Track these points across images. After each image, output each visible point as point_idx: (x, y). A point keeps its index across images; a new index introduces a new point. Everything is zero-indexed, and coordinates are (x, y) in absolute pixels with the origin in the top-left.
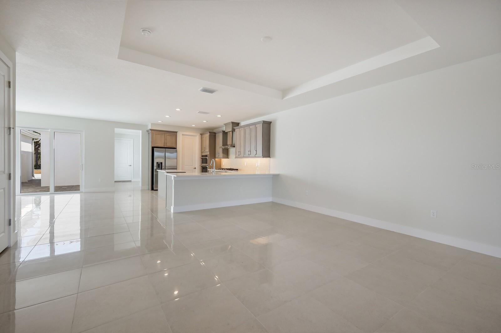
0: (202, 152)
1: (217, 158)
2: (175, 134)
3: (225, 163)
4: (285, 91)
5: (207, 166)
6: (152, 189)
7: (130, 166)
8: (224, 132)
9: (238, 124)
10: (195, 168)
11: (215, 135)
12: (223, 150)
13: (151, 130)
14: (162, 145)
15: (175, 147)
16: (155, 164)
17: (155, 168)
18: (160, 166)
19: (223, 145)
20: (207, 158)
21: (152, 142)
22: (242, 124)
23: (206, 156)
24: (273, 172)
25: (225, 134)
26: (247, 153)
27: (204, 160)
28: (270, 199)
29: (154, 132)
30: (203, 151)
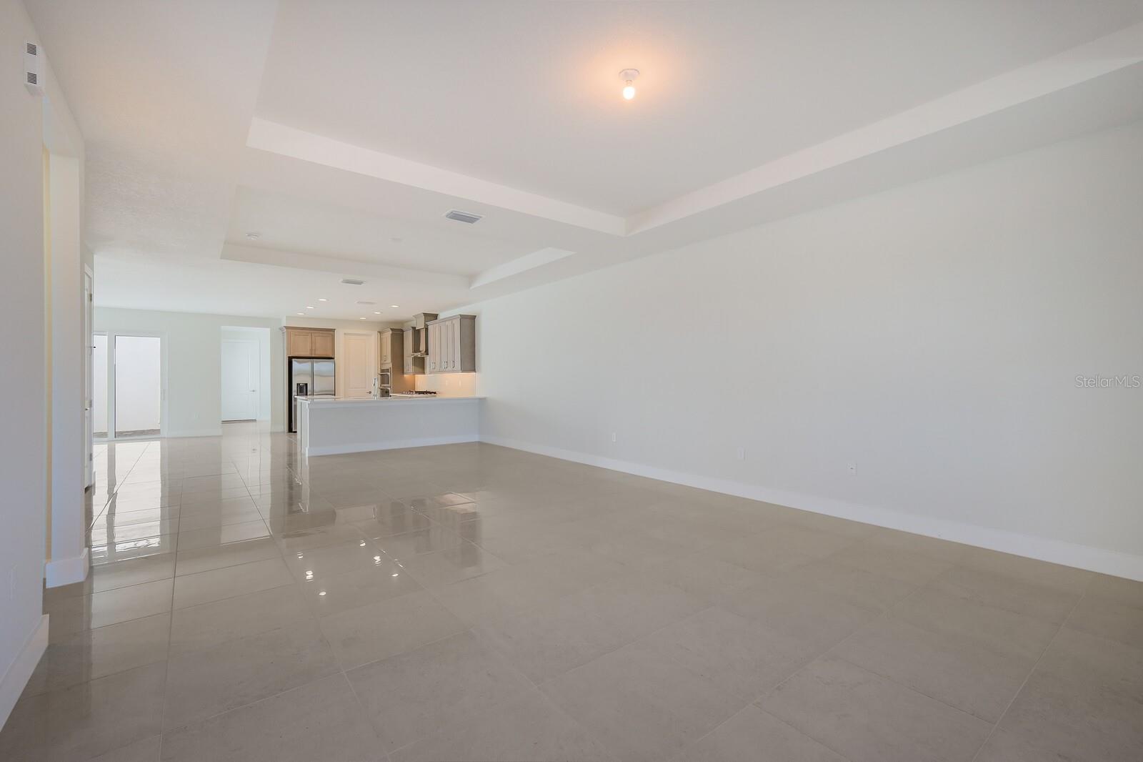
0: (381, 364)
1: (407, 373)
2: (330, 332)
3: (422, 382)
4: (471, 278)
5: (389, 389)
6: (290, 430)
7: (254, 391)
8: (414, 328)
9: (435, 317)
10: (370, 393)
11: (403, 334)
12: (415, 359)
13: (287, 328)
14: (308, 354)
15: (331, 356)
16: (294, 388)
17: (294, 393)
18: (303, 389)
19: (415, 352)
20: (389, 374)
21: (289, 349)
22: (441, 316)
23: (387, 370)
24: (479, 395)
25: (416, 332)
26: (444, 365)
27: (384, 378)
28: (475, 438)
29: (292, 331)
30: (383, 362)
